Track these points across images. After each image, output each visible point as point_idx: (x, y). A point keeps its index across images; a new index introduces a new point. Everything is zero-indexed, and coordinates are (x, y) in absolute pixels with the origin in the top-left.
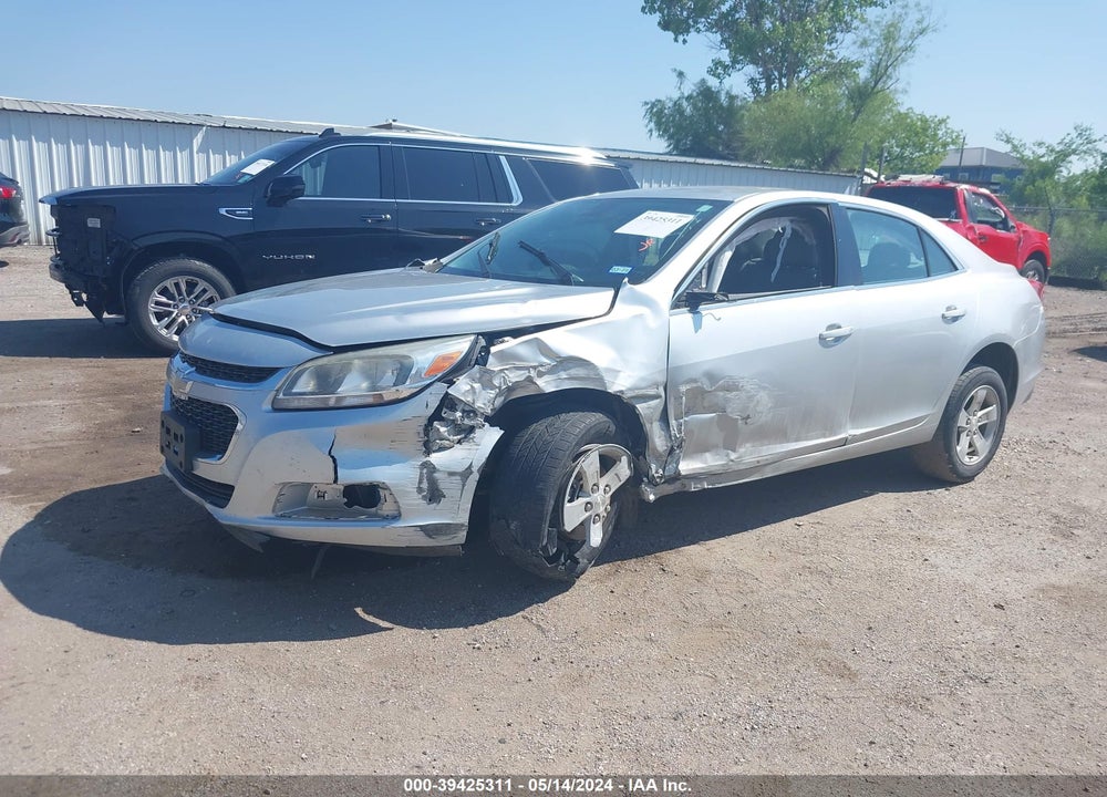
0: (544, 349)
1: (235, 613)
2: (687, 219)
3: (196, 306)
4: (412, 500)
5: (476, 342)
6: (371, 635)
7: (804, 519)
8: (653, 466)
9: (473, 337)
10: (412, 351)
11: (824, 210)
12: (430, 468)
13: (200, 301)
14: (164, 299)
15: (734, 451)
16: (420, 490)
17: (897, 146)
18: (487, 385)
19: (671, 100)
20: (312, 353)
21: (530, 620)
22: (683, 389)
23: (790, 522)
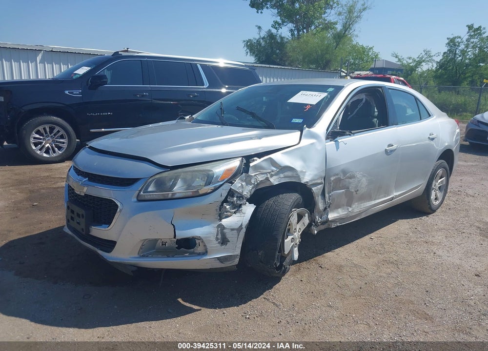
0: (273, 162)
1: (116, 307)
2: (324, 95)
3: (54, 139)
4: (213, 244)
5: (242, 161)
6: (191, 314)
7: (372, 235)
8: (317, 217)
9: (240, 159)
10: (213, 167)
11: (380, 90)
12: (221, 227)
13: (56, 137)
14: (37, 136)
15: (351, 207)
16: (217, 239)
17: (352, 59)
18: (248, 183)
19: (255, 39)
20: (158, 170)
21: (268, 300)
22: (332, 179)
23: (367, 237)
